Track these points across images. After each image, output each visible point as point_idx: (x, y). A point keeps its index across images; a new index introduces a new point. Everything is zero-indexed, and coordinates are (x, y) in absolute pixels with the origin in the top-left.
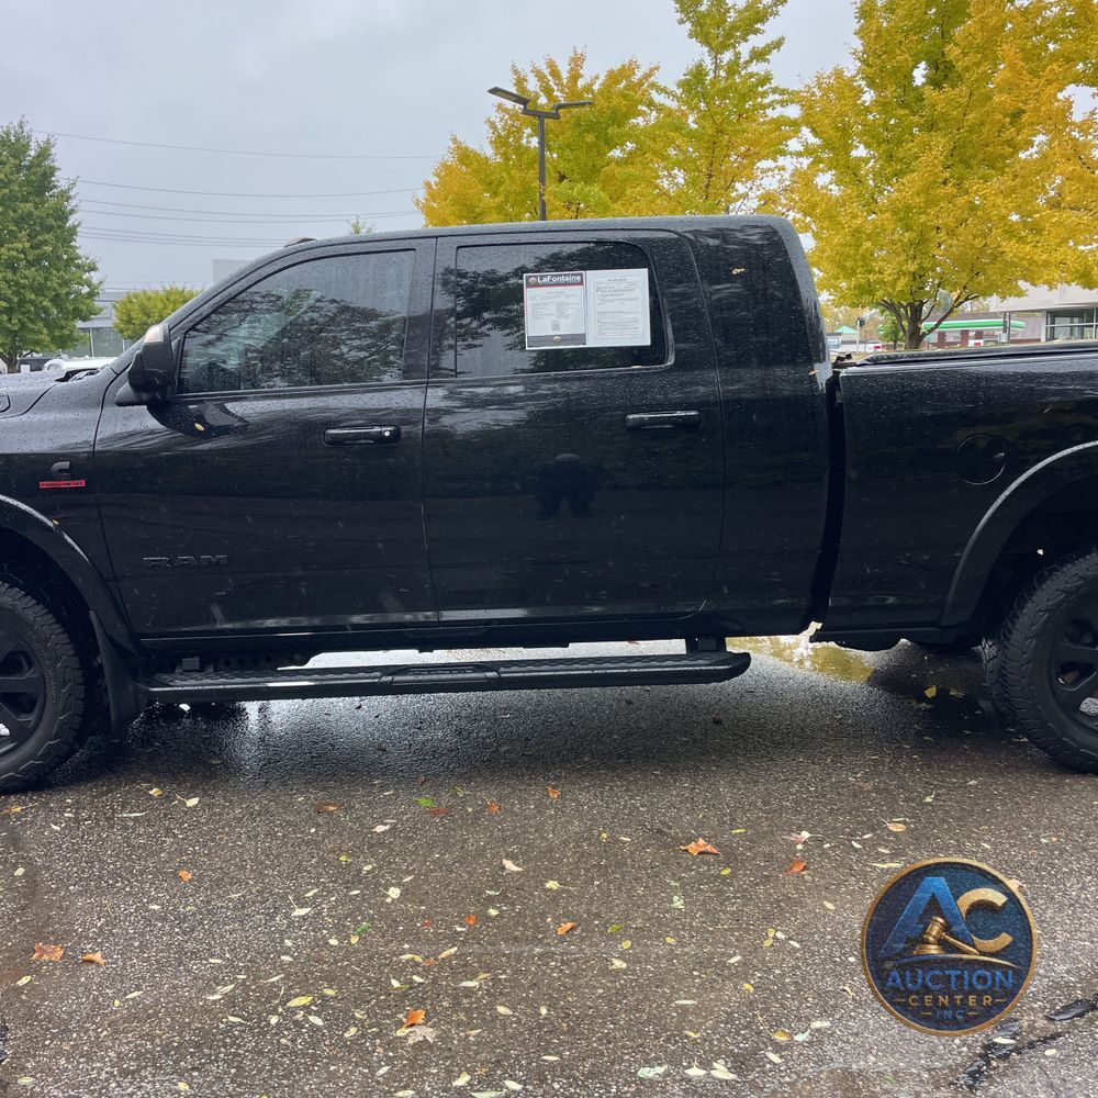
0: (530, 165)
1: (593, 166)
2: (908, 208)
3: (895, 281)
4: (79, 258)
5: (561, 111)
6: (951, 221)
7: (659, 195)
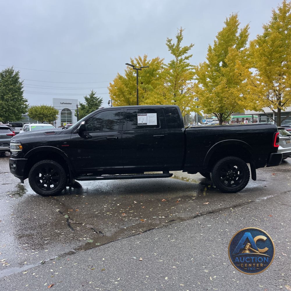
0: (135, 80)
1: (149, 81)
2: (218, 93)
3: (216, 108)
4: (24, 99)
5: (142, 69)
6: (227, 96)
7: (164, 88)
